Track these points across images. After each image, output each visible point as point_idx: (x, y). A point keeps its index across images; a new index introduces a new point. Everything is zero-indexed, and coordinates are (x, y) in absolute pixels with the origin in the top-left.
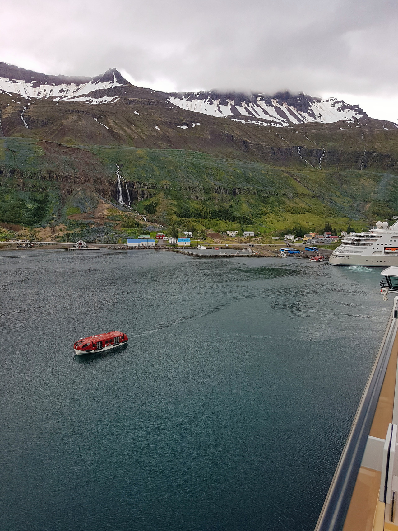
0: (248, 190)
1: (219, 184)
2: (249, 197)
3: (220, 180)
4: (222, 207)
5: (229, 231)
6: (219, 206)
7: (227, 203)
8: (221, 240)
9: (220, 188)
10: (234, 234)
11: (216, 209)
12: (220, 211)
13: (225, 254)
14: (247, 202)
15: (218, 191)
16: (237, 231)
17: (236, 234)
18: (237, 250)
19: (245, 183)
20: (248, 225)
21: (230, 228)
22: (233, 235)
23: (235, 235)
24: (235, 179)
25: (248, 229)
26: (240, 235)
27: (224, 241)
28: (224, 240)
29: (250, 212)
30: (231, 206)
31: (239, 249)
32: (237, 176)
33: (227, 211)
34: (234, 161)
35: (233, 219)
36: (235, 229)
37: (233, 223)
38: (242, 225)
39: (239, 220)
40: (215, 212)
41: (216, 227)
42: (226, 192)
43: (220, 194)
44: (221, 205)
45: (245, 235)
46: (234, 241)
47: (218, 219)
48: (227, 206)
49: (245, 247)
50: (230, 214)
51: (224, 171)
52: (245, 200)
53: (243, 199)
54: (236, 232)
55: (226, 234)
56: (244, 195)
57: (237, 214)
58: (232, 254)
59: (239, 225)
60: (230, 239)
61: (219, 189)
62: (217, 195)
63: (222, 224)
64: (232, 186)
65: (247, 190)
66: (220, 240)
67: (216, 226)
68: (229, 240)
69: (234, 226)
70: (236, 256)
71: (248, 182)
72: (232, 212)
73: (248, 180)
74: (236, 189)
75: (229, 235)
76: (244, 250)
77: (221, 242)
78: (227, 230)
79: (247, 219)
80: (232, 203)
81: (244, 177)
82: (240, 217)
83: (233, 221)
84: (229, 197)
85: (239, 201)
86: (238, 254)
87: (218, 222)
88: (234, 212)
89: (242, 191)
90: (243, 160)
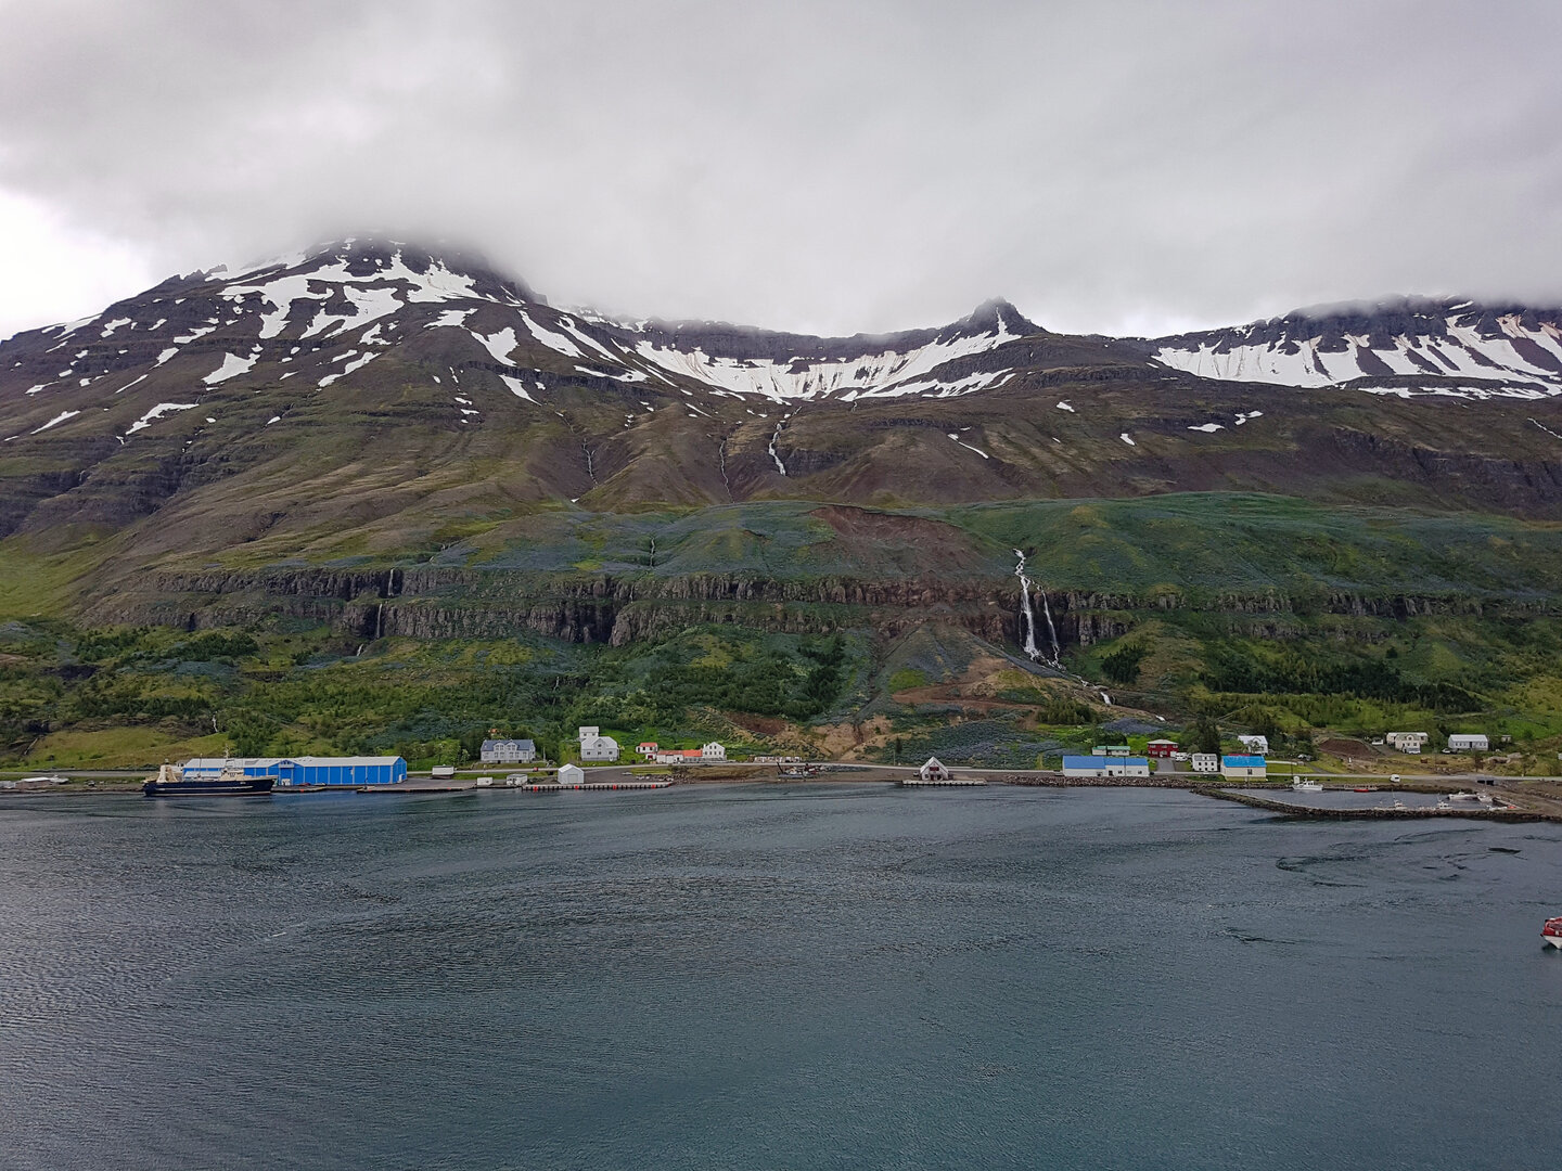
0: (1447, 601)
1: (1342, 585)
2: (1455, 624)
3: (1347, 574)
4: (1360, 655)
5: (1394, 734)
6: (1350, 654)
7: (1376, 643)
8: (1370, 763)
9: (1347, 598)
10: (1412, 742)
11: (1340, 664)
12: (1354, 670)
13: (1398, 809)
14: (1450, 640)
15: (1342, 606)
16: (1425, 734)
17: (1423, 742)
19: (1434, 579)
20: (1462, 713)
21: (1396, 723)
22: (1412, 746)
23: (1418, 746)
24: (1396, 567)
25: (1463, 726)
26: (1436, 744)
27: (1383, 765)
28: (1381, 762)
29: (1464, 670)
30: (1392, 654)
31: (1446, 791)
32: (1405, 558)
33: (1381, 667)
34: (1386, 513)
35: (1406, 694)
36: (1414, 728)
37: (1405, 706)
38: (1439, 713)
39: (1425, 698)
40: (1338, 672)
41: (1345, 721)
42: (1369, 608)
43: (1349, 617)
44: (1357, 649)
45: (1456, 747)
46: (1416, 768)
47: (1351, 694)
48: (1377, 651)
49: (1464, 787)
50: (1393, 679)
51: (1357, 544)
52: (1439, 631)
53: (1434, 629)
54: (1422, 738)
55: (1385, 742)
56: (1437, 617)
57: (1419, 679)
58: (1422, 809)
59: (1429, 714)
60: (1404, 759)
61: (1344, 600)
62: (1339, 621)
63: (1367, 713)
64: (1390, 589)
65: (1444, 601)
66: (1365, 762)
67: (1345, 717)
68: (1401, 764)
69: (1411, 716)
70: (1439, 815)
71: (1449, 577)
72: (1398, 672)
73: (1446, 570)
74: (1405, 599)
75: (1397, 746)
76: (1461, 796)
77: (1370, 770)
78: (1388, 731)
79: (1454, 692)
80: (1393, 642)
81: (1428, 559)
82: (1428, 688)
83: (1404, 701)
84: (1381, 626)
85: (1417, 636)
86: (1443, 806)
87: (1352, 704)
88: (1405, 673)
89: (1427, 603)
90: (1420, 508)
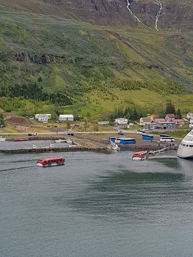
1: (21, 48)
2: (65, 67)
3: (23, 43)
4: (27, 80)
5: (38, 115)
6: (23, 80)
7: (34, 75)
8: (27, 128)
9: (23, 54)
10: (45, 118)
11: (19, 84)
12: (24, 87)
13: (34, 148)
14: (63, 75)
15: (20, 58)
16: (50, 115)
17: (49, 118)
18: (50, 141)
19: (57, 48)
20: (65, 105)
21: (40, 110)
22: (45, 120)
23: (47, 120)
24: (43, 42)
25: (65, 111)
26: (54, 119)
27: (32, 128)
28: (31, 127)
29: (67, 87)
30: (40, 80)
31: (54, 139)
32: (47, 38)
33: (35, 86)
34: (41, 17)
35: (44, 97)
36: (46, 112)
37: (43, 102)
38: (56, 106)
39: (51, 99)
40: (17, 87)
41: (19, 109)
42: (32, 59)
43: (23, 63)
44: (26, 77)
45: (61, 120)
46: (46, 129)
47: (23, 97)
48: (34, 79)
49: (62, 137)
50: (39, 91)
51: (28, 30)
52: (59, 70)
53: (57, 69)
54: (49, 116)
55: (35, 118)
56: (58, 64)
57: (49, 91)
59: (53, 106)
60: (41, 125)
61: (21, 55)
62: (19, 64)
63: (28, 105)
64: (40, 51)
65: (61, 57)
66: (25, 127)
67: (19, 107)
68: (38, 128)
69: (45, 107)
70: (50, 150)
71: (63, 47)
72: (42, 88)
73: (62, 43)
74: (46, 56)
75: (39, 120)
76: (60, 141)
77: (27, 131)
78: (36, 114)
79: (63, 97)
80: (41, 75)
81: (56, 39)
82: (53, 95)
83: (43, 100)
84: (36, 67)
85: (50, 72)
86: (52, 146)
87: (22, 102)
88: (44, 88)
89: (54, 58)
90: (55, 16)
